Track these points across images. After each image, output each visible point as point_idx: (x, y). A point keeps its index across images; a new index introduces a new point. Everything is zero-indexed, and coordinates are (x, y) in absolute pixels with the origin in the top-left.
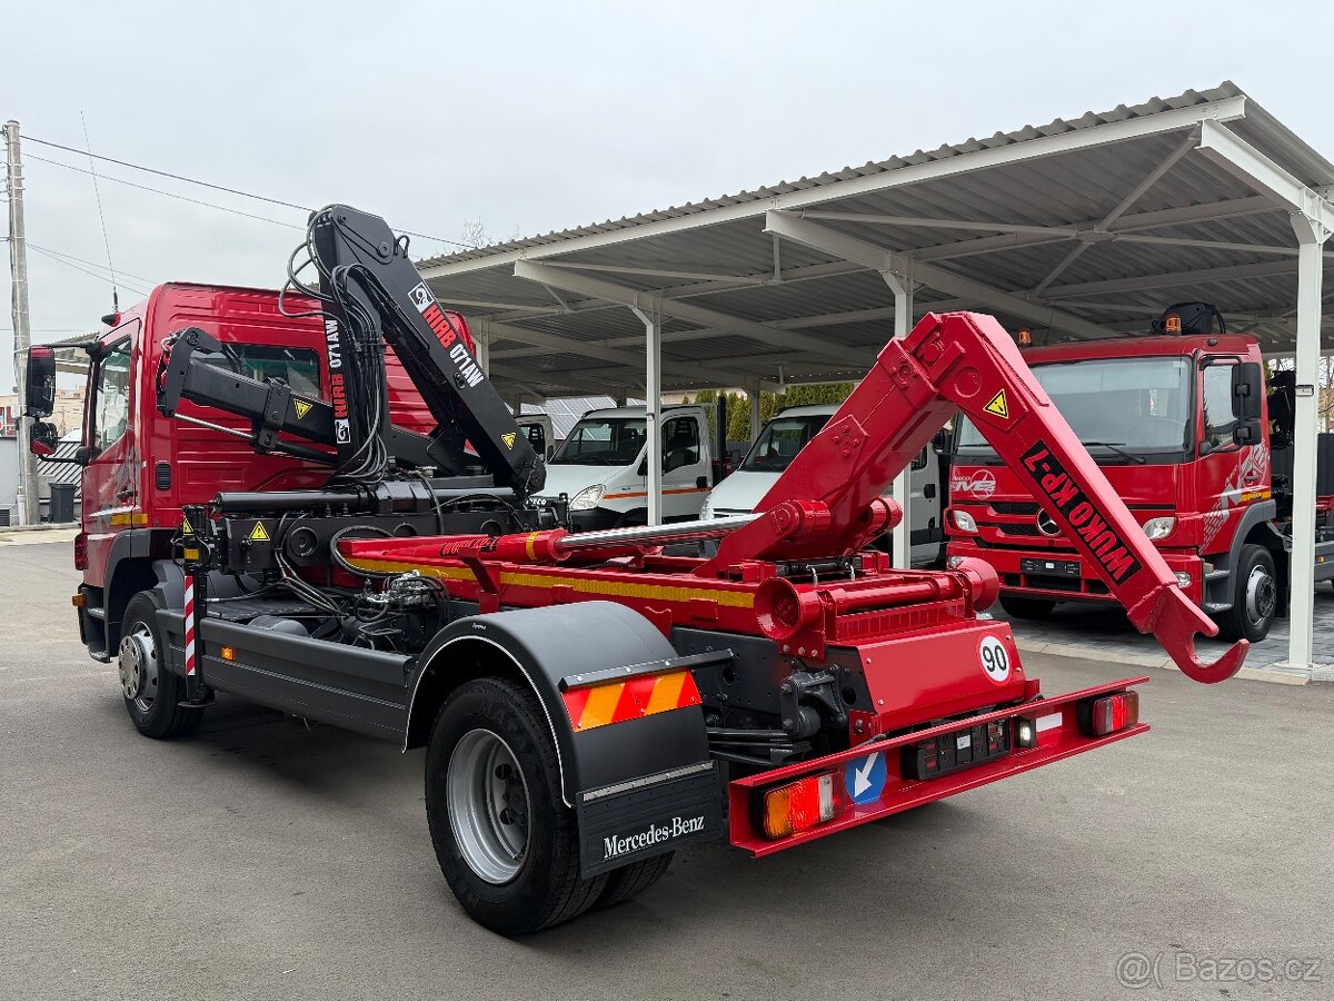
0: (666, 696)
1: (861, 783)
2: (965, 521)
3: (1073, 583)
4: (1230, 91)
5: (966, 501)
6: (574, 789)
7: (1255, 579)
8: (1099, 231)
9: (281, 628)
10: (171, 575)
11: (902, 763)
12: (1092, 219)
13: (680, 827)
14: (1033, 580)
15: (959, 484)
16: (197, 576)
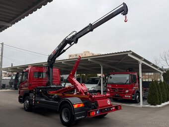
0: (81, 105)
1: (98, 112)
2: (108, 90)
3: (119, 97)
4: (130, 51)
5: (108, 88)
6: (74, 113)
7: (137, 97)
8: (120, 61)
9: (44, 100)
10: (31, 95)
11: (101, 111)
12: (120, 60)
13: (83, 117)
14: (115, 96)
15: (108, 86)
16: (35, 95)
